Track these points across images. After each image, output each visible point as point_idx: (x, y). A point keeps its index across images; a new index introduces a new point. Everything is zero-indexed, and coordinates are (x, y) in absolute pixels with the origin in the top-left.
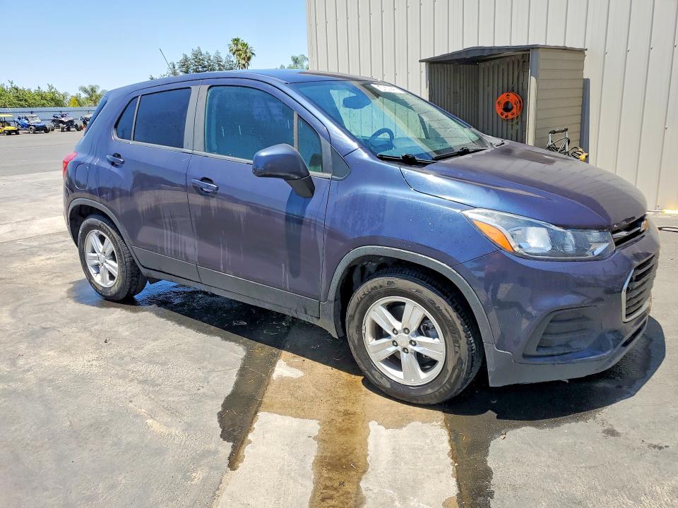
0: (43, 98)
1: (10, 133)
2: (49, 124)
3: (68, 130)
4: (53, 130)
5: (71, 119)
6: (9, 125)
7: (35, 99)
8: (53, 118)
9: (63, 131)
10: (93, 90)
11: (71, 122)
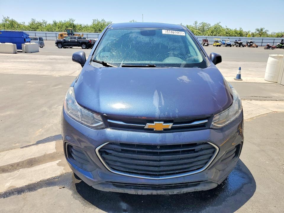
0: (236, 33)
1: (217, 46)
2: (232, 43)
3: (240, 46)
4: (233, 46)
5: (242, 42)
6: (218, 43)
7: (233, 33)
8: (235, 41)
9: (237, 47)
10: (262, 30)
11: (241, 43)
